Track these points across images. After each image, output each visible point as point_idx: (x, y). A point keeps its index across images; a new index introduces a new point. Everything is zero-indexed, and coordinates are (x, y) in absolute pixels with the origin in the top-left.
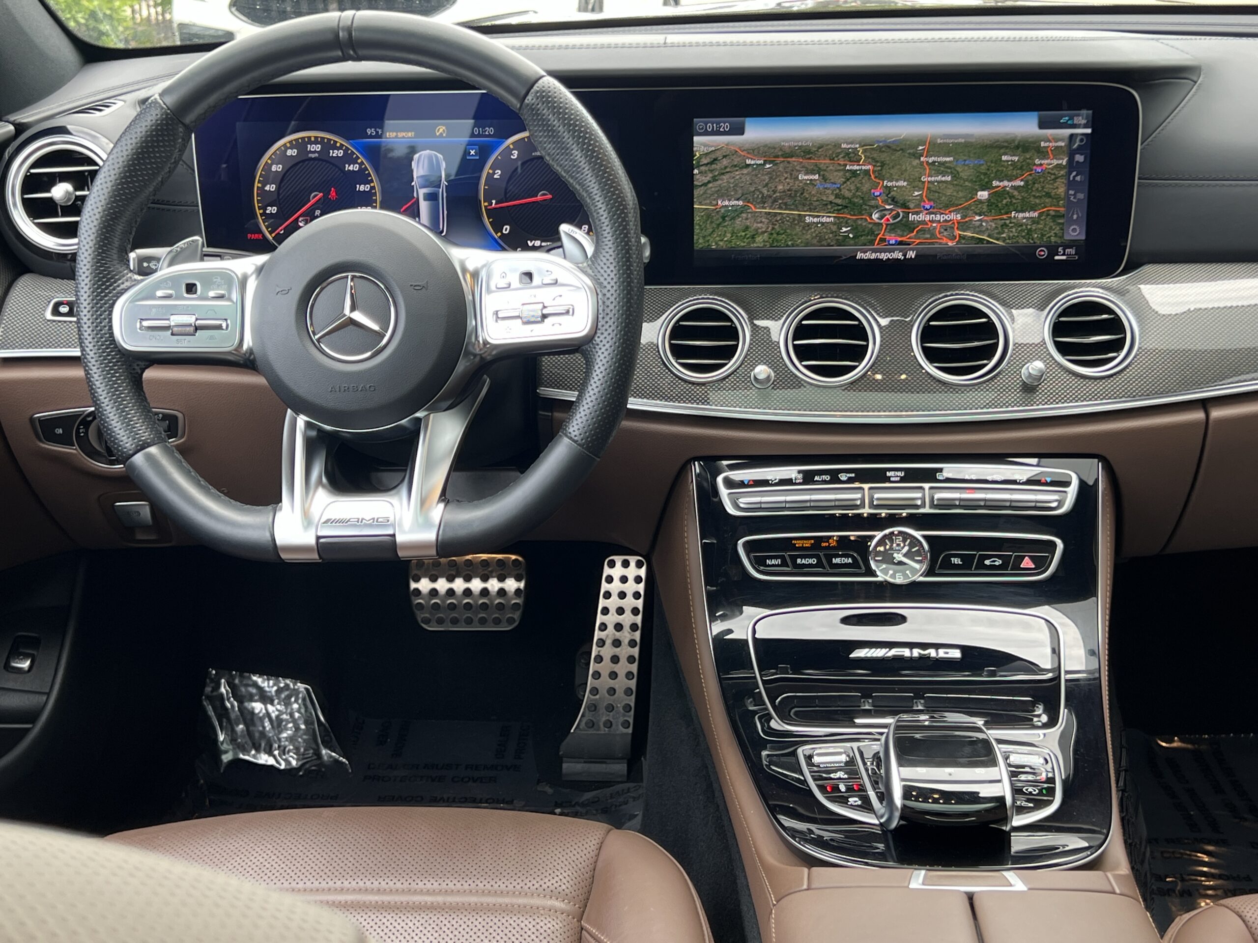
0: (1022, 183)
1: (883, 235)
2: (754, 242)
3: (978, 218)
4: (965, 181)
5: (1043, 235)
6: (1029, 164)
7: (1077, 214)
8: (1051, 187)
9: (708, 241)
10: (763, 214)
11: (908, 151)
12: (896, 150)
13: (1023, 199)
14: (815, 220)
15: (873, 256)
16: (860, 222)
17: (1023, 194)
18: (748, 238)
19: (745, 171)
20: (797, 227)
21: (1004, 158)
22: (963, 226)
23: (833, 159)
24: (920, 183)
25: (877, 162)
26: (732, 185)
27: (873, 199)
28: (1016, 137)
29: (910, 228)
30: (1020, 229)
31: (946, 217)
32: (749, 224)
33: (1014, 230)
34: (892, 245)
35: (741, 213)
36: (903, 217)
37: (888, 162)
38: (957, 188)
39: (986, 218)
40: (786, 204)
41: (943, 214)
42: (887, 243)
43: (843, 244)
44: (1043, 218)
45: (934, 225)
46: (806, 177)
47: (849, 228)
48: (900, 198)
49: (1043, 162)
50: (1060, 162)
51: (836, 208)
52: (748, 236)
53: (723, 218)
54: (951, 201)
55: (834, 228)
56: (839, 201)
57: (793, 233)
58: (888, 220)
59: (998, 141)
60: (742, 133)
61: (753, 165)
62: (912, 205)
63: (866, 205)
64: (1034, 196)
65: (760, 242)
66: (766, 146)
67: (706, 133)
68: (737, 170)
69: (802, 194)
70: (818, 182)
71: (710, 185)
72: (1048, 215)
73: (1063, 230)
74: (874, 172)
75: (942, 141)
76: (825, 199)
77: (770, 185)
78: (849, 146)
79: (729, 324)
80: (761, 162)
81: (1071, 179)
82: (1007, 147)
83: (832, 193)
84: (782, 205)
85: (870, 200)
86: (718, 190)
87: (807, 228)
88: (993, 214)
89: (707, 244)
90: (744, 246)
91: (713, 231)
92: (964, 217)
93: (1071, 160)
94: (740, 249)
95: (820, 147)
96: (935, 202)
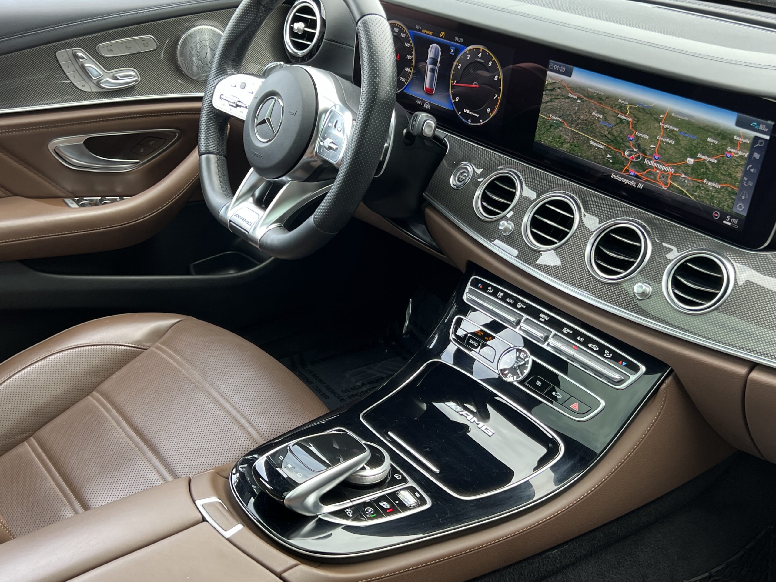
0: (716, 161)
1: (628, 167)
2: (562, 147)
3: (683, 176)
4: (682, 148)
5: (720, 203)
6: (723, 149)
7: (745, 196)
8: (734, 170)
9: (541, 138)
10: (570, 131)
11: (654, 116)
12: (647, 113)
13: (714, 173)
14: (595, 144)
15: (620, 179)
16: (618, 154)
17: (714, 169)
18: (560, 143)
19: (567, 101)
20: (585, 145)
21: (709, 139)
22: (674, 178)
23: (612, 108)
24: (656, 140)
25: (636, 117)
26: (559, 107)
27: (628, 142)
28: (720, 127)
29: (644, 168)
30: (707, 193)
31: (665, 168)
32: (562, 134)
33: (703, 192)
34: (631, 175)
35: (560, 126)
36: (641, 159)
37: (641, 120)
38: (677, 151)
39: (688, 178)
40: (582, 128)
41: (664, 165)
42: (629, 173)
43: (606, 165)
44: (723, 190)
45: (658, 171)
46: (596, 115)
47: (611, 156)
48: (642, 146)
49: (732, 150)
50: (744, 154)
51: (607, 140)
52: (560, 142)
53: (551, 126)
54: (671, 159)
55: (604, 153)
56: (609, 136)
57: (582, 148)
58: (633, 158)
59: (708, 126)
60: (570, 75)
61: (572, 98)
62: (648, 153)
63: (623, 144)
64: (721, 173)
65: (565, 148)
66: (580, 88)
67: (553, 71)
68: (563, 99)
69: (592, 125)
70: (601, 120)
71: (548, 104)
72: (727, 190)
73: (733, 204)
74: (632, 123)
75: (674, 115)
76: (603, 132)
77: (577, 113)
78: (622, 102)
79: (514, 191)
80: (576, 97)
81: (748, 169)
82: (712, 132)
83: (607, 130)
84: (580, 128)
85: (626, 141)
86: (551, 108)
87: (590, 148)
88: (693, 177)
89: (540, 140)
90: (556, 148)
91: (544, 133)
92: (676, 172)
93: (751, 155)
94: (555, 148)
95: (607, 98)
96: (661, 156)
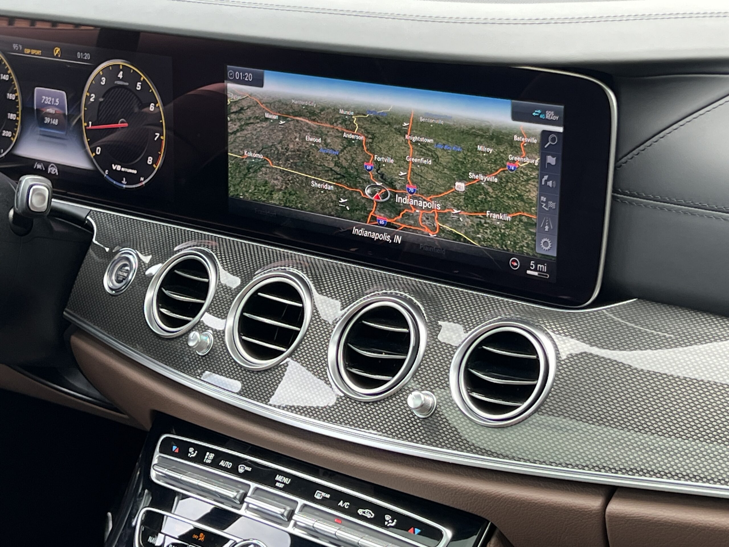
0: (496, 180)
1: (374, 213)
2: (272, 199)
3: (456, 211)
4: (444, 168)
5: (516, 243)
6: (502, 158)
7: (549, 225)
9: (237, 190)
10: (278, 171)
11: (395, 126)
12: (384, 123)
13: (497, 198)
14: (319, 185)
15: (366, 234)
16: (355, 195)
17: (497, 192)
18: (267, 194)
19: (264, 124)
20: (305, 190)
21: (480, 148)
22: (444, 217)
23: (333, 124)
24: (405, 163)
25: (368, 133)
26: (254, 137)
27: (366, 173)
28: (491, 125)
29: (397, 209)
30: (494, 231)
31: (428, 205)
32: (267, 179)
33: (488, 231)
35: (262, 167)
36: (391, 197)
37: (377, 135)
38: (438, 174)
39: (463, 213)
40: (296, 164)
41: (425, 200)
42: (377, 223)
43: (342, 215)
44: (516, 223)
45: (417, 211)
46: (311, 140)
47: (346, 200)
48: (388, 176)
49: (516, 159)
50: (533, 161)
51: (335, 176)
52: (267, 191)
53: (248, 169)
54: (431, 188)
55: (334, 197)
56: (337, 169)
57: (302, 196)
58: (378, 197)
59: (473, 128)
60: (261, 84)
61: (271, 119)
62: (398, 186)
63: (360, 178)
64: (507, 196)
65: (277, 199)
66: (280, 101)
67: (235, 81)
68: (258, 123)
69: (308, 156)
70: (321, 146)
71: (238, 134)
72: (521, 221)
73: (535, 241)
74: (366, 143)
75: (423, 120)
76: (326, 165)
77: (284, 142)
78: (345, 113)
80: (275, 117)
81: (543, 183)
83: (332, 161)
84: (293, 165)
85: (363, 173)
86: (244, 141)
87: (312, 193)
88: (469, 210)
89: (236, 194)
90: (264, 201)
91: (241, 181)
92: (444, 207)
93: (543, 160)
94: (261, 203)
95: (322, 110)
96: (418, 186)
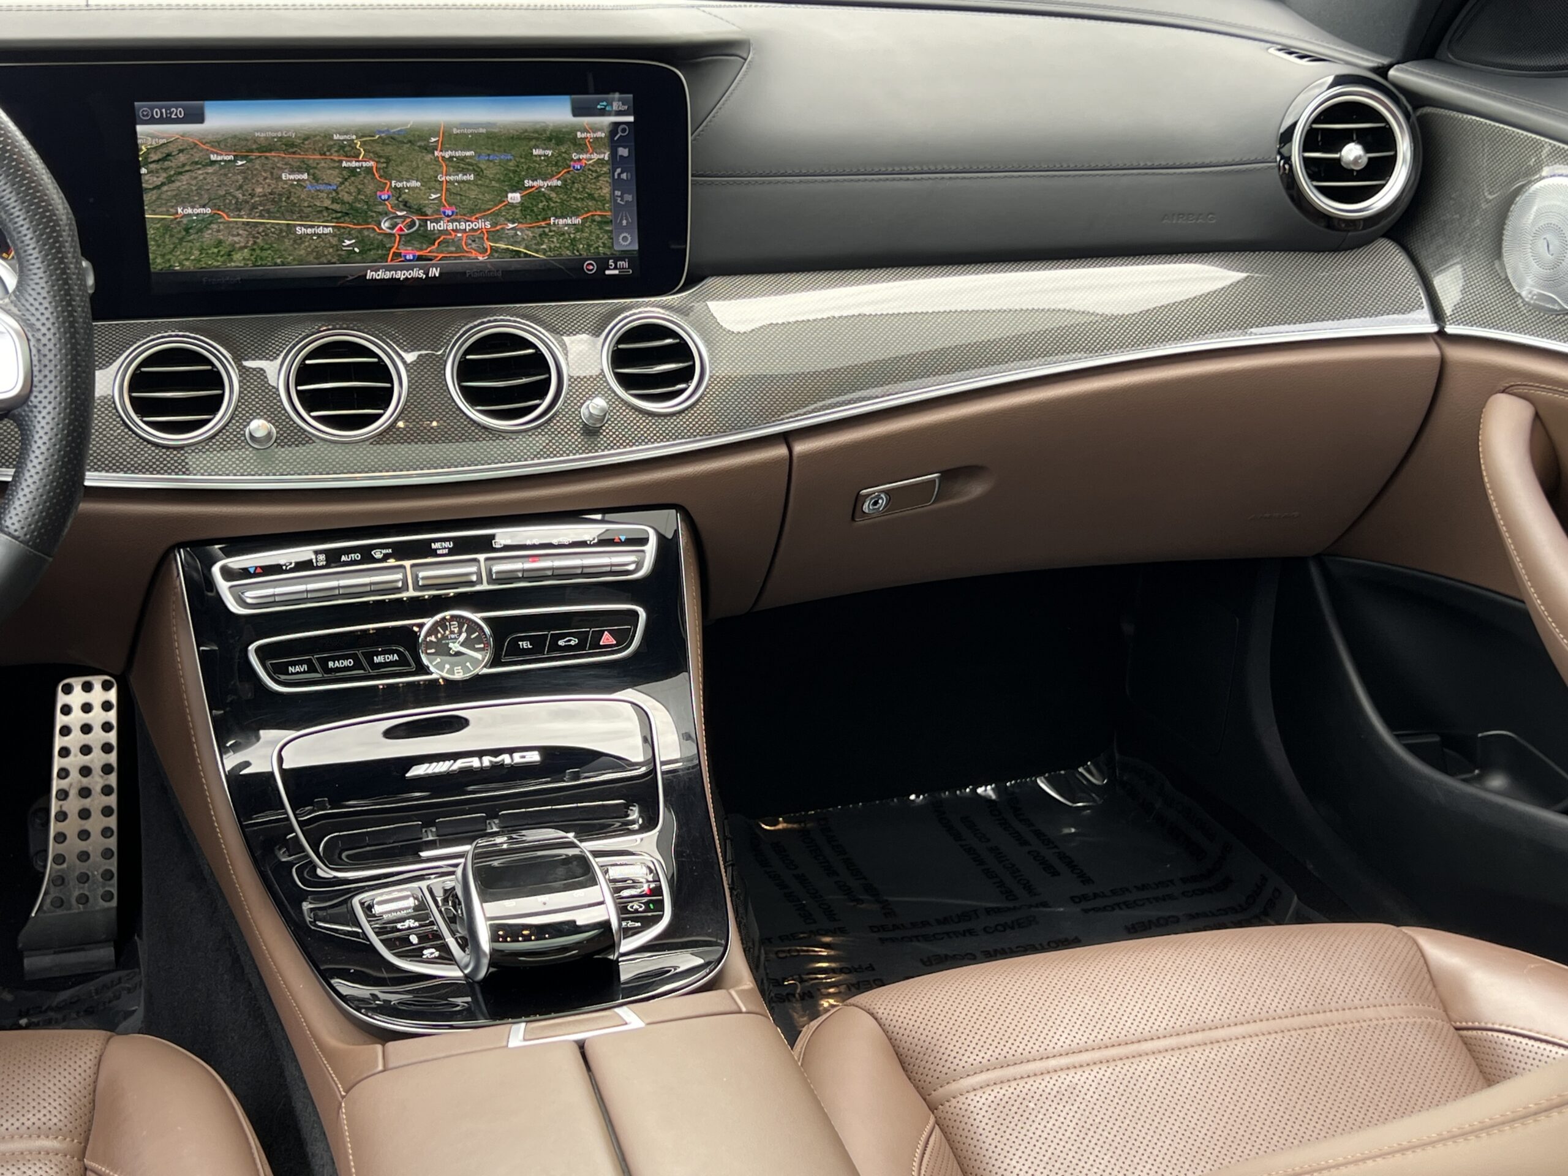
0: (559, 183)
1: (397, 249)
2: (231, 260)
3: (511, 226)
4: (491, 181)
5: (589, 246)
6: (565, 159)
7: (627, 219)
8: (594, 187)
9: (169, 260)
10: (240, 225)
11: (419, 144)
12: (402, 143)
13: (562, 202)
14: (309, 231)
15: (388, 275)
16: (366, 233)
17: (561, 196)
18: (222, 256)
19: (210, 170)
20: (286, 240)
21: (535, 152)
22: (495, 235)
23: (324, 154)
24: (437, 184)
25: (380, 157)
26: (194, 188)
27: (381, 204)
28: (547, 126)
29: (430, 239)
30: (561, 238)
31: (472, 225)
32: (222, 237)
33: (555, 240)
34: (410, 260)
35: (210, 224)
36: (420, 225)
37: (394, 158)
38: (483, 189)
39: (521, 226)
40: (268, 211)
41: (468, 221)
42: (403, 259)
43: (347, 260)
44: (587, 224)
45: (459, 235)
46: (292, 177)
47: (354, 241)
48: (413, 203)
49: (581, 156)
50: (602, 156)
51: (334, 216)
52: (222, 253)
53: (187, 230)
54: (476, 206)
55: (334, 241)
56: (337, 207)
57: (282, 248)
58: (401, 229)
59: (526, 131)
60: (201, 120)
61: (221, 161)
62: (429, 212)
63: (372, 211)
64: (575, 198)
65: (238, 261)
66: (235, 137)
67: (152, 121)
68: (199, 169)
69: (288, 198)
70: (307, 182)
71: (165, 188)
72: (593, 221)
73: (612, 239)
74: (378, 169)
75: (458, 131)
76: (318, 204)
77: (245, 187)
78: (342, 138)
79: (209, 367)
80: (231, 157)
81: (616, 177)
82: (537, 139)
83: (327, 197)
84: (263, 213)
85: (376, 205)
86: (176, 195)
87: (299, 241)
88: (529, 221)
89: (168, 265)
90: (218, 267)
91: (175, 247)
92: (494, 225)
93: (614, 154)
94: (213, 269)
95: (306, 139)
96: (457, 207)
